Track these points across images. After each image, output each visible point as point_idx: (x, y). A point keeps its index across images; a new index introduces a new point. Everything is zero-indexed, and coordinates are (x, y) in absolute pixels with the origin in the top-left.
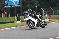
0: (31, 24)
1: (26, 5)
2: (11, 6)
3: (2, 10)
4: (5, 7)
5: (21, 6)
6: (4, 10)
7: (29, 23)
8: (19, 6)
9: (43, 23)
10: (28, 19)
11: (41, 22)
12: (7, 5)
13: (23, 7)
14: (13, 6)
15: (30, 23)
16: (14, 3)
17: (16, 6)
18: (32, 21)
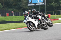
0: (31, 26)
1: (51, 3)
2: (35, 4)
3: (26, 8)
4: (29, 5)
5: (45, 4)
6: (28, 8)
7: (28, 24)
8: (43, 4)
9: (45, 24)
10: (28, 20)
11: (43, 24)
12: (31, 3)
13: (48, 5)
14: (37, 4)
15: (30, 24)
16: (38, 1)
17: (40, 4)
18: (32, 23)
